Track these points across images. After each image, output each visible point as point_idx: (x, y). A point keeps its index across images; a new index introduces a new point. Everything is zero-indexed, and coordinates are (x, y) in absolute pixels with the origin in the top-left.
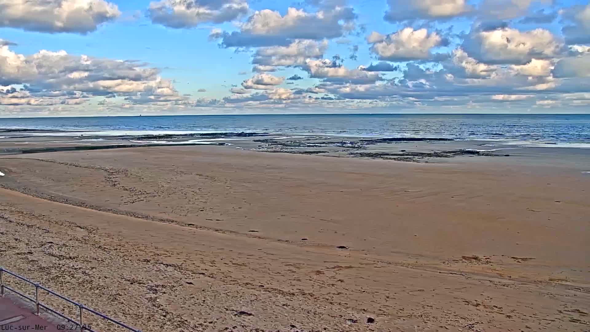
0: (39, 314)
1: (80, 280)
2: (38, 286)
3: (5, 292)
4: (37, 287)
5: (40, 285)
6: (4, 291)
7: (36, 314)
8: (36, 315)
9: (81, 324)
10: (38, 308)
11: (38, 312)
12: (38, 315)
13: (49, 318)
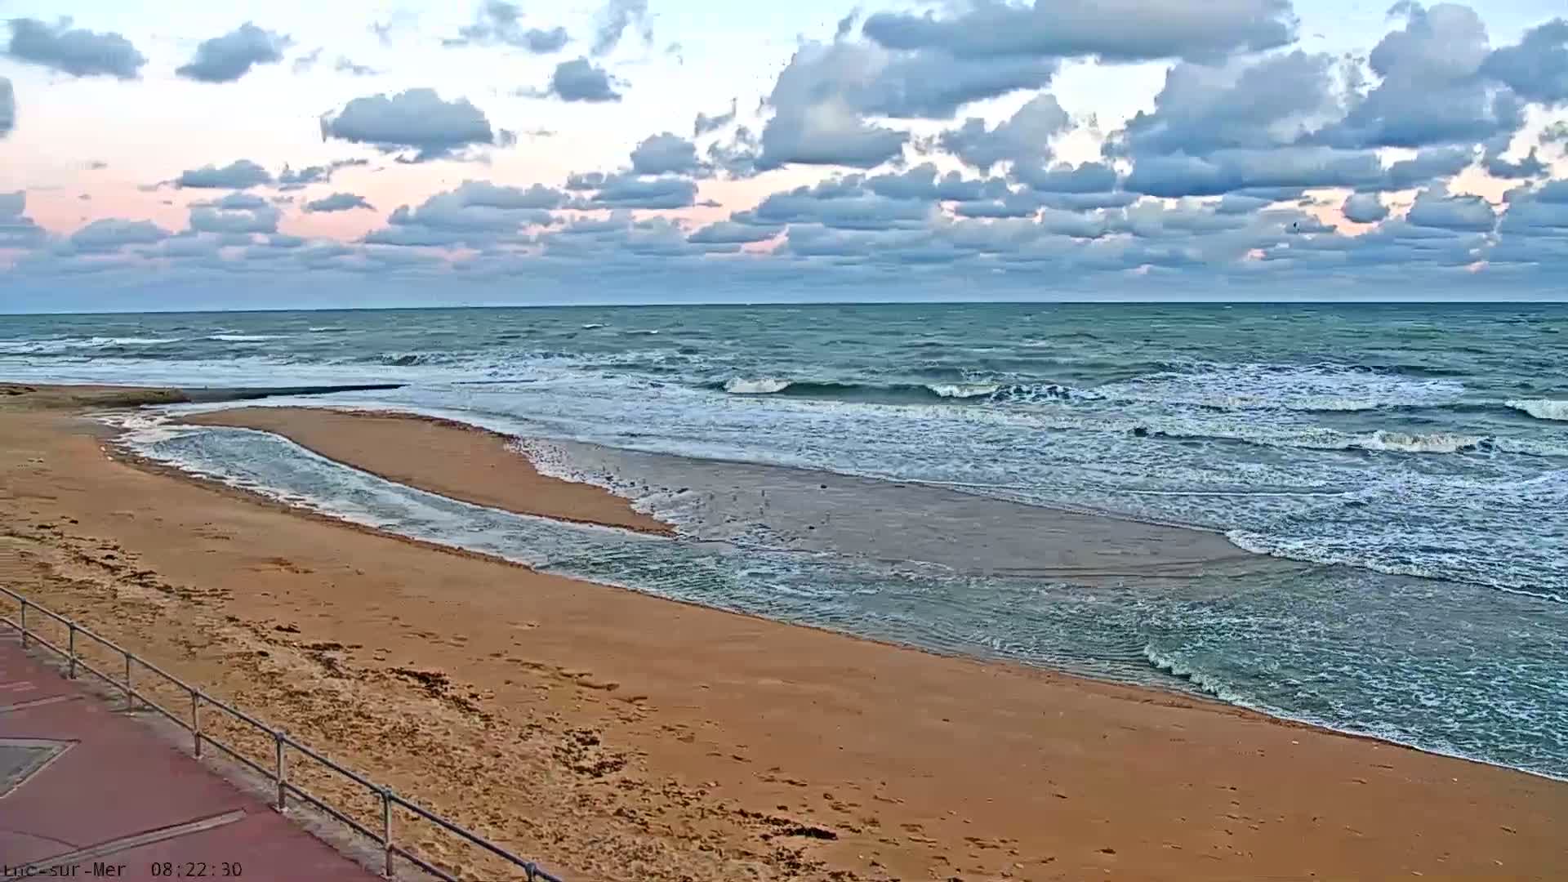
0: (285, 810)
1: (384, 727)
2: (283, 740)
3: (205, 750)
4: (279, 740)
5: (288, 738)
6: (202, 748)
7: (278, 809)
8: (277, 812)
9: (387, 841)
10: (282, 796)
11: (282, 805)
12: (282, 812)
13: (308, 821)
